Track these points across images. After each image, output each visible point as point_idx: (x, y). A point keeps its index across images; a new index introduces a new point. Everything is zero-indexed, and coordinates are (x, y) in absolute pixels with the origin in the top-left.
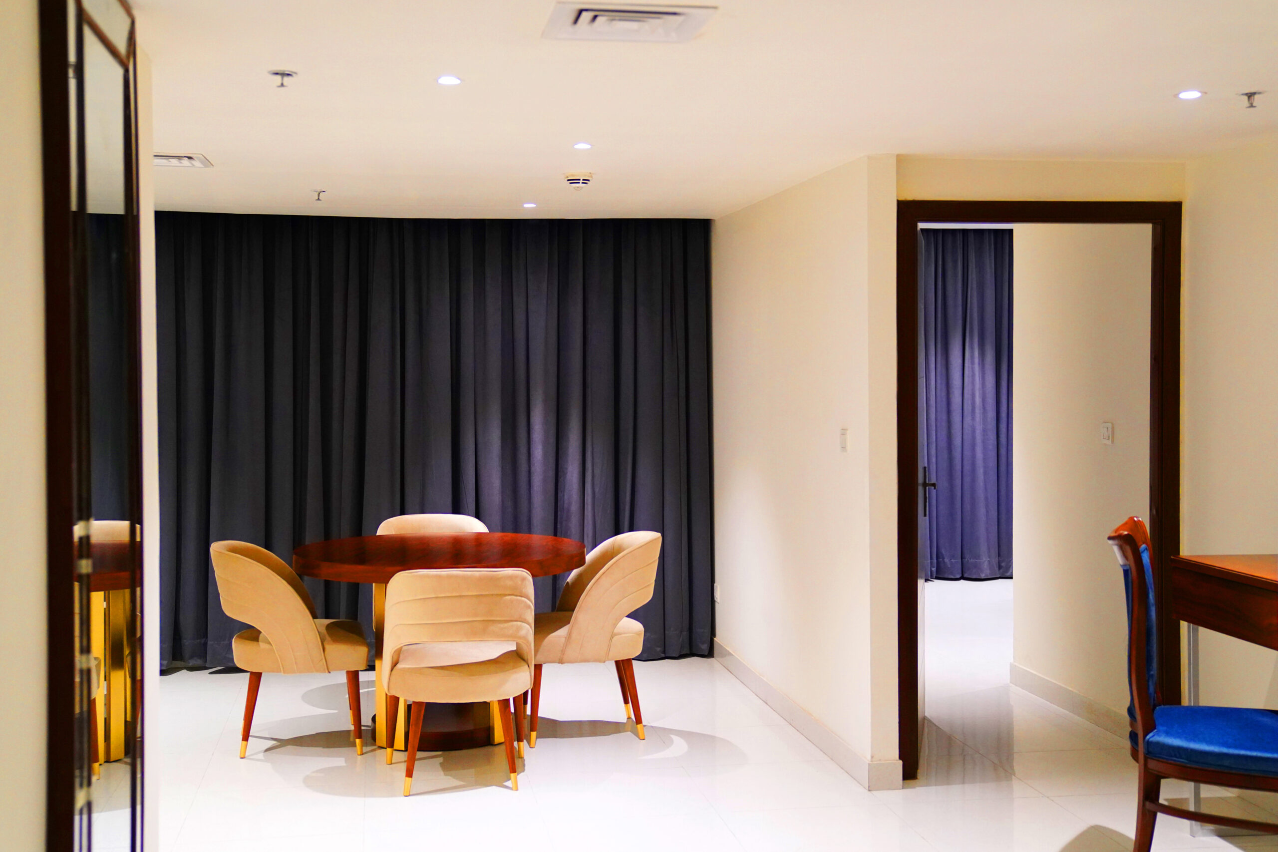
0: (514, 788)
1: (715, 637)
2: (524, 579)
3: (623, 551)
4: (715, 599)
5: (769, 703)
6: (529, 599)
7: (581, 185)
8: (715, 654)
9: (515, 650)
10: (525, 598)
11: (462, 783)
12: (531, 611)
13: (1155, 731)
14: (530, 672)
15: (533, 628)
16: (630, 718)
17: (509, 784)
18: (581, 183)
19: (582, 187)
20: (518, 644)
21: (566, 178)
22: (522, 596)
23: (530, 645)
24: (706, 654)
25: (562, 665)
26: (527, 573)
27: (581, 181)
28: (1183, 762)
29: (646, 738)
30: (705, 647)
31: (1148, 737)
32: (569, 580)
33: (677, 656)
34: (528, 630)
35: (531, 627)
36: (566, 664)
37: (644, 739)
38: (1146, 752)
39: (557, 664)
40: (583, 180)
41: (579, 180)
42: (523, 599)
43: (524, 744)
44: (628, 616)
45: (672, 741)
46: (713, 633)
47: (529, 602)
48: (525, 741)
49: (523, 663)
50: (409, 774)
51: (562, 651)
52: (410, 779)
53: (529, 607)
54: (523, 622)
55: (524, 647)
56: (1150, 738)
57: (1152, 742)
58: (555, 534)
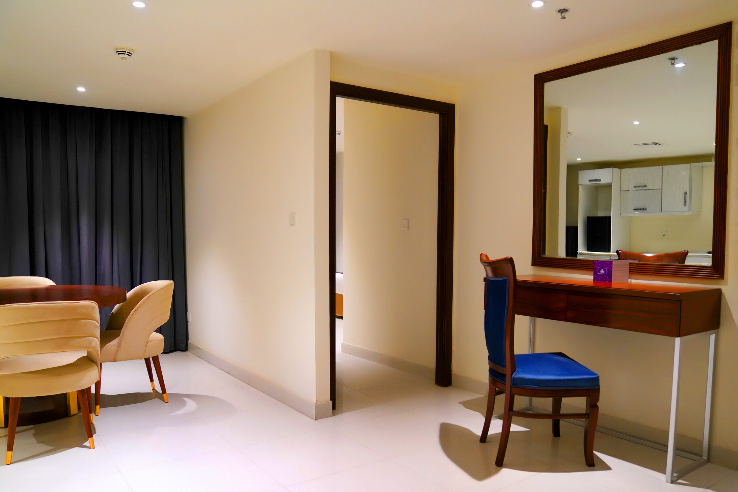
0: (91, 447)
1: (188, 340)
2: (93, 308)
3: (150, 292)
4: (188, 320)
5: (230, 374)
6: (97, 322)
7: (126, 56)
8: (189, 350)
9: (86, 356)
10: (94, 320)
11: (52, 448)
12: (98, 329)
13: (516, 371)
14: (98, 370)
15: (99, 341)
16: (155, 389)
17: (87, 444)
18: (126, 54)
19: (126, 58)
20: (88, 352)
21: (115, 50)
22: (92, 320)
23: (98, 352)
24: (184, 349)
25: (115, 363)
26: (95, 303)
27: (126, 53)
28: (535, 387)
29: (169, 401)
30: (183, 346)
31: (513, 375)
32: (113, 311)
33: (168, 352)
34: (96, 342)
35: (98, 340)
36: (117, 362)
37: (167, 402)
38: (512, 384)
39: (112, 362)
40: (128, 52)
41: (125, 52)
42: (93, 321)
43: (92, 416)
44: (155, 331)
45: (185, 401)
46: (187, 338)
47: (97, 323)
48: (93, 413)
49: (94, 364)
50: (10, 448)
51: (115, 354)
52: (11, 452)
53: (98, 327)
54: (93, 337)
55: (94, 353)
56: (515, 376)
57: (516, 378)
58: (96, 284)
